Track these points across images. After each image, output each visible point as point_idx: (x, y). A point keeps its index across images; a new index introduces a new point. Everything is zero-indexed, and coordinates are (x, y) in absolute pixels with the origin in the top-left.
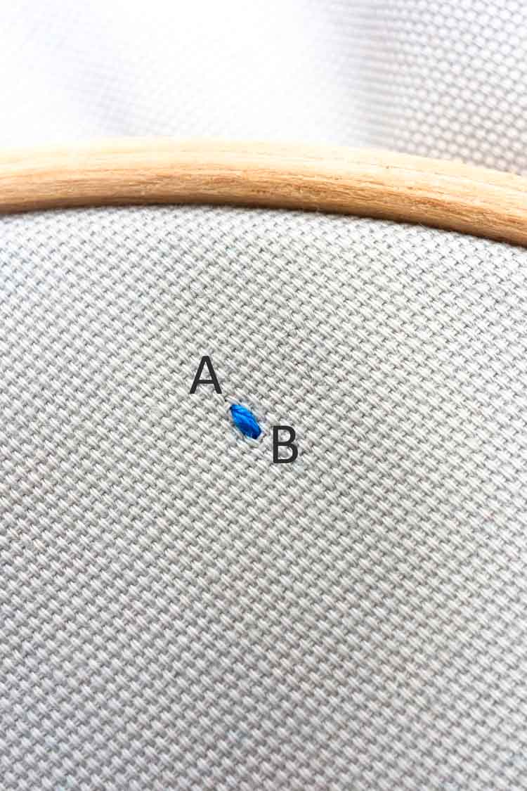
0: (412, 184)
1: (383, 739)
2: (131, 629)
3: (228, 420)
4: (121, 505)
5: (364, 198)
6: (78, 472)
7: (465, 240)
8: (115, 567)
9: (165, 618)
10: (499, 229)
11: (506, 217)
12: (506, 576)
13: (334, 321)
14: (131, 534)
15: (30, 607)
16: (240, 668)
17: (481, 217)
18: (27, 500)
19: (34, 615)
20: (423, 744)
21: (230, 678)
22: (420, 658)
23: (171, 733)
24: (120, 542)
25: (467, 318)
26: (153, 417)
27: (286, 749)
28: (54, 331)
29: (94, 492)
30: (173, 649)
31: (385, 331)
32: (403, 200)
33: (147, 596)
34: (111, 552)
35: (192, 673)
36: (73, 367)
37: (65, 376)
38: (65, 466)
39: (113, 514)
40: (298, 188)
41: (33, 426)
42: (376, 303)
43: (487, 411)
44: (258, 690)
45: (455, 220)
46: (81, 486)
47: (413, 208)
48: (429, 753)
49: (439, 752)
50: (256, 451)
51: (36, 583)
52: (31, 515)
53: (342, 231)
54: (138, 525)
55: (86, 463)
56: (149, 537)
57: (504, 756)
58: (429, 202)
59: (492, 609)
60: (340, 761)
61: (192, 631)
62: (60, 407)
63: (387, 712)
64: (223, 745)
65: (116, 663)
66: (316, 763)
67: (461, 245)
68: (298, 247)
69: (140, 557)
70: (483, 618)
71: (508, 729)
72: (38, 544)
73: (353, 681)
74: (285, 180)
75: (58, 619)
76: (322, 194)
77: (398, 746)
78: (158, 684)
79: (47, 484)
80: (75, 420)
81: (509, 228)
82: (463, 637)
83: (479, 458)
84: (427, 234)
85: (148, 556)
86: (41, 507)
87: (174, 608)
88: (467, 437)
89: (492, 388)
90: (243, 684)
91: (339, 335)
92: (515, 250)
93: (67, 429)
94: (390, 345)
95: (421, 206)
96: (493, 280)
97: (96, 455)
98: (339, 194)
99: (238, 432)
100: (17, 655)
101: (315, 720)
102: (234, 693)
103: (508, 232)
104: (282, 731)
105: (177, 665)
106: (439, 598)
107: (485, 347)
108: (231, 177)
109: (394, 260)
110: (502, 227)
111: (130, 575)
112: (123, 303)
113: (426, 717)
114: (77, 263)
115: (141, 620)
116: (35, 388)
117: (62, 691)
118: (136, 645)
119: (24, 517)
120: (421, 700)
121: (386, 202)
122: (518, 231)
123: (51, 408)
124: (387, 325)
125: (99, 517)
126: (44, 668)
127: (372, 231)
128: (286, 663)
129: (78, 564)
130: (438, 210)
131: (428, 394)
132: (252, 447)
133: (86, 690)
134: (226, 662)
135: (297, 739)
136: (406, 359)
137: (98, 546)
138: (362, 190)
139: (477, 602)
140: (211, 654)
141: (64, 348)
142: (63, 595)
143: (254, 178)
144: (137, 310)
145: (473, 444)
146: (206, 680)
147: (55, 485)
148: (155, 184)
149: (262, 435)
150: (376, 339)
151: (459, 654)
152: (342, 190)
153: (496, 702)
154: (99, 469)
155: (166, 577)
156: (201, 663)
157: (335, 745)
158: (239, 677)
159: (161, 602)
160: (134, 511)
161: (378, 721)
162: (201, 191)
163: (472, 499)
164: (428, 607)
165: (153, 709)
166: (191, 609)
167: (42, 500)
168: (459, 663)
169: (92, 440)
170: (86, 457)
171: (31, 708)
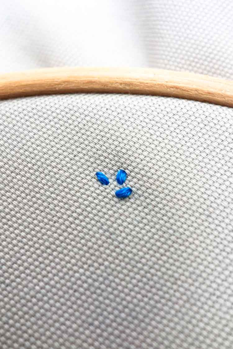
0: (167, 80)
1: (169, 317)
2: (54, 271)
3: (95, 178)
4: (49, 217)
5: (148, 87)
6: (30, 203)
7: (190, 102)
8: (47, 244)
9: (69, 265)
11: (206, 92)
13: (139, 136)
14: (53, 229)
15: (9, 263)
16: (103, 286)
17: (196, 92)
18: (8, 217)
19: (11, 267)
20: (187, 318)
21: (99, 291)
22: (183, 278)
23: (73, 318)
24: (49, 233)
25: (194, 132)
26: (63, 178)
27: (125, 323)
28: (20, 145)
29: (37, 212)
30: (73, 279)
31: (160, 139)
32: (164, 87)
33: (61, 256)
34: (45, 237)
35: (81, 290)
36: (28, 159)
37: (25, 163)
38: (25, 201)
39: (46, 220)
40: (121, 84)
41: (11, 184)
42: (156, 128)
43: (205, 170)
44: (111, 297)
45: (186, 94)
46: (32, 209)
47: (169, 90)
48: (189, 322)
49: (194, 321)
50: (107, 191)
51: (11, 253)
52: (10, 223)
53: (140, 101)
54: (57, 225)
55: (34, 199)
56: (62, 230)
57: (224, 322)
58: (175, 87)
59: (213, 255)
60: (150, 328)
61: (81, 271)
62: (23, 176)
63: (170, 304)
64: (96, 323)
65: (48, 287)
66: (139, 329)
67: (189, 104)
68: (122, 107)
69: (58, 239)
70: (209, 259)
71: (224, 309)
72: (13, 235)
73: (154, 290)
74: (116, 81)
75: (21, 268)
76: (131, 86)
77: (176, 319)
78: (67, 296)
79: (17, 209)
80: (29, 181)
81: (208, 96)
82: (202, 268)
83: (203, 190)
84: (175, 100)
85: (61, 238)
86: (14, 219)
87: (73, 261)
88: (197, 181)
89: (206, 160)
90: (105, 294)
91: (141, 142)
92: (211, 105)
93: (26, 185)
94: (163, 145)
95: (172, 89)
96: (203, 117)
97: (38, 195)
98: (138, 86)
99: (99, 183)
101: (138, 309)
102: (101, 299)
103: (208, 98)
104: (123, 315)
105: (75, 287)
106: (189, 251)
107: (202, 143)
108: (93, 81)
109: (162, 111)
110: (205, 96)
111: (53, 247)
112: (50, 132)
113: (187, 305)
114: (30, 117)
115: (59, 267)
116: (12, 169)
117: (23, 301)
118: (56, 278)
119: (7, 224)
120: (185, 298)
121: (157, 88)
122: (212, 97)
123: (19, 177)
124: (160, 137)
125: (40, 222)
126: (15, 291)
127: (152, 100)
128: (123, 283)
129: (30, 243)
130: (179, 90)
131: (179, 164)
132: (106, 189)
133: (34, 300)
134: (97, 284)
135: (130, 318)
136: (169, 150)
137: (39, 235)
138: (147, 83)
139: (206, 252)
140: (90, 281)
141: (25, 152)
142: (24, 258)
143: (103, 80)
144: (56, 135)
145: (200, 184)
146: (88, 293)
147: (20, 209)
148: (62, 85)
149: (110, 184)
150: (156, 143)
151: (200, 276)
152: (139, 84)
153: (218, 297)
154: (40, 202)
155: (69, 247)
156: (85, 285)
157: (147, 320)
158: (103, 291)
159: (67, 258)
160: (55, 219)
161: (166, 308)
162: (82, 87)
163: (201, 207)
164: (185, 255)
165: (64, 308)
166: (81, 261)
167: (14, 216)
168: (201, 280)
169: (37, 189)
170: (34, 197)
171: (9, 310)
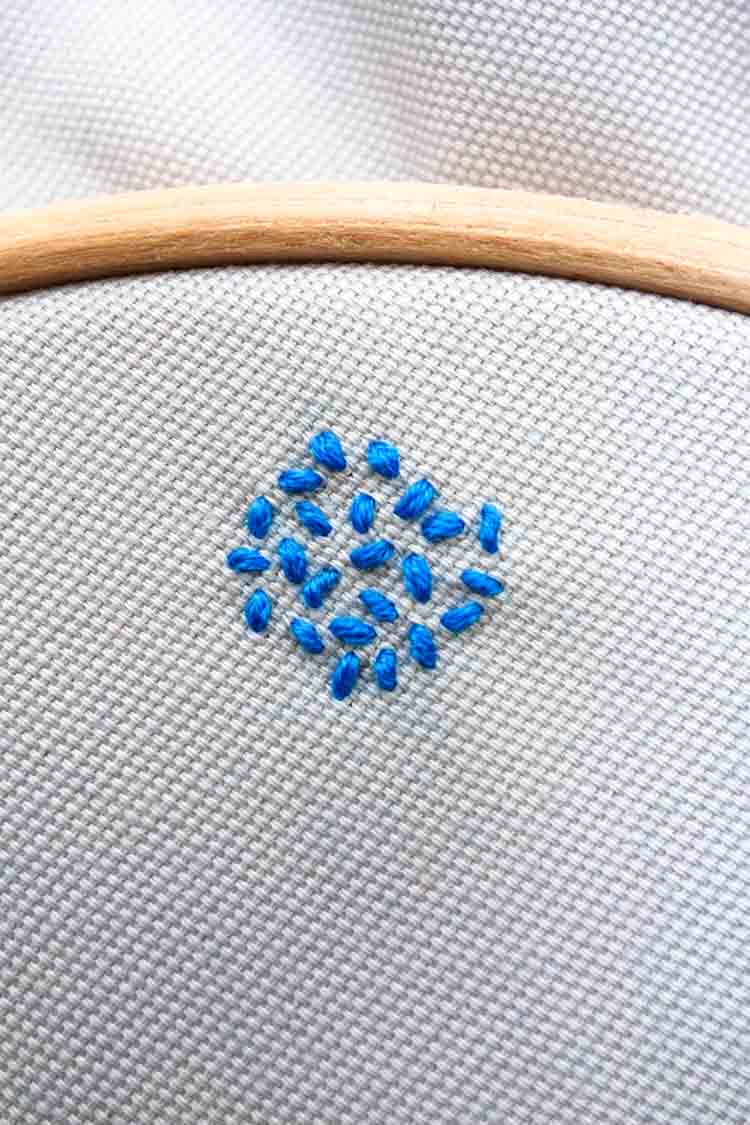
0: (469, 221)
1: (496, 845)
2: (206, 756)
4: (180, 622)
5: (419, 243)
6: (125, 589)
7: (536, 282)
8: (180, 691)
9: (242, 741)
10: (575, 266)
11: (581, 252)
12: (617, 658)
14: (194, 653)
15: (88, 744)
16: (332, 786)
17: (552, 253)
18: (71, 626)
19: (94, 752)
20: (540, 846)
21: (322, 798)
22: (528, 755)
23: (264, 864)
24: (182, 663)
25: (548, 375)
27: (392, 867)
28: (79, 433)
29: (147, 610)
30: (256, 774)
31: (460, 401)
32: (461, 241)
33: (220, 719)
34: (173, 674)
35: (279, 797)
36: (107, 473)
37: (97, 483)
38: (109, 584)
39: (171, 632)
40: (339, 237)
41: (67, 541)
42: (447, 369)
43: (581, 481)
44: (354, 809)
45: (522, 259)
46: (131, 605)
47: (475, 250)
48: (546, 855)
49: (557, 852)
50: (328, 550)
51: (91, 717)
52: (77, 642)
53: (398, 287)
54: (202, 642)
55: (134, 579)
56: (216, 654)
57: (628, 849)
58: (492, 241)
59: (603, 695)
60: (452, 874)
61: (276, 751)
62: (96, 518)
63: (499, 816)
64: (322, 870)
65: (193, 795)
66: (425, 879)
67: (532, 288)
69: (208, 678)
70: (593, 705)
71: (630, 820)
72: (89, 674)
73: (458, 788)
74: (324, 228)
75: (121, 754)
76: (369, 242)
77: (513, 851)
78: (244, 813)
79: (91, 606)
80: (116, 531)
81: (585, 264)
82: (574, 727)
84: (492, 279)
85: (216, 675)
86: (87, 632)
87: (252, 729)
89: (584, 454)
90: (337, 803)
92: (594, 289)
93: (107, 542)
95: (483, 246)
96: (572, 327)
97: (143, 568)
98: (388, 240)
99: (305, 531)
100: (80, 798)
101: (420, 833)
102: (328, 814)
103: (585, 268)
104: (386, 849)
105: (263, 791)
106: (544, 688)
107: (571, 407)
108: (260, 230)
109: (460, 316)
110: (575, 263)
111: (198, 697)
112: (159, 395)
113: (540, 817)
114: (100, 354)
115: (216, 746)
116: (63, 499)
117: (136, 831)
118: (213, 773)
119: (69, 646)
120: (533, 800)
121: (443, 245)
122: (596, 266)
123: (84, 520)
125: (156, 637)
126: (113, 809)
127: (430, 283)
128: (383, 776)
129: (138, 691)
130: (504, 250)
133: (163, 827)
134: (316, 781)
135: (403, 856)
137: (158, 670)
138: (414, 233)
139: (586, 689)
140: (299, 775)
141: (95, 452)
142: (125, 728)
143: (287, 228)
144: (176, 402)
146: (296, 803)
147: (101, 607)
148: (172, 246)
149: (333, 532)
151: (571, 747)
152: (391, 235)
153: (615, 793)
154: (149, 584)
155: (240, 696)
156: (288, 786)
157: (445, 857)
158: (333, 797)
159: (236, 724)
160: (196, 627)
161: (489, 827)
162: (228, 250)
164: (533, 700)
165: (240, 841)
166: (272, 728)
167: (87, 624)
168: (572, 756)
169: (137, 553)
170: (134, 571)
171: (104, 853)
